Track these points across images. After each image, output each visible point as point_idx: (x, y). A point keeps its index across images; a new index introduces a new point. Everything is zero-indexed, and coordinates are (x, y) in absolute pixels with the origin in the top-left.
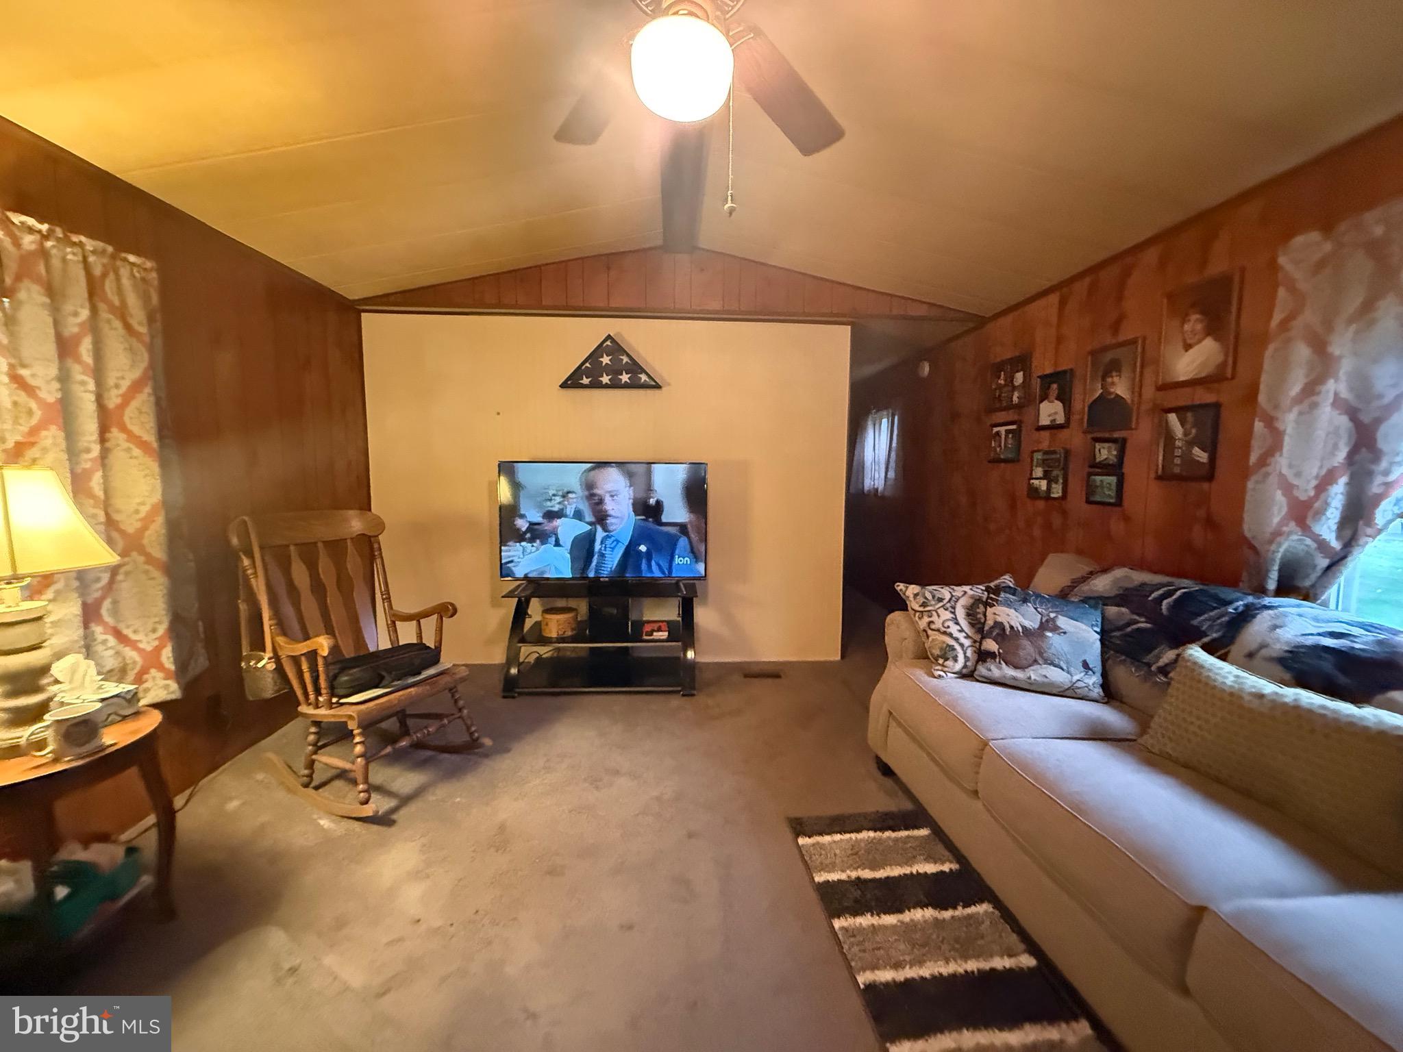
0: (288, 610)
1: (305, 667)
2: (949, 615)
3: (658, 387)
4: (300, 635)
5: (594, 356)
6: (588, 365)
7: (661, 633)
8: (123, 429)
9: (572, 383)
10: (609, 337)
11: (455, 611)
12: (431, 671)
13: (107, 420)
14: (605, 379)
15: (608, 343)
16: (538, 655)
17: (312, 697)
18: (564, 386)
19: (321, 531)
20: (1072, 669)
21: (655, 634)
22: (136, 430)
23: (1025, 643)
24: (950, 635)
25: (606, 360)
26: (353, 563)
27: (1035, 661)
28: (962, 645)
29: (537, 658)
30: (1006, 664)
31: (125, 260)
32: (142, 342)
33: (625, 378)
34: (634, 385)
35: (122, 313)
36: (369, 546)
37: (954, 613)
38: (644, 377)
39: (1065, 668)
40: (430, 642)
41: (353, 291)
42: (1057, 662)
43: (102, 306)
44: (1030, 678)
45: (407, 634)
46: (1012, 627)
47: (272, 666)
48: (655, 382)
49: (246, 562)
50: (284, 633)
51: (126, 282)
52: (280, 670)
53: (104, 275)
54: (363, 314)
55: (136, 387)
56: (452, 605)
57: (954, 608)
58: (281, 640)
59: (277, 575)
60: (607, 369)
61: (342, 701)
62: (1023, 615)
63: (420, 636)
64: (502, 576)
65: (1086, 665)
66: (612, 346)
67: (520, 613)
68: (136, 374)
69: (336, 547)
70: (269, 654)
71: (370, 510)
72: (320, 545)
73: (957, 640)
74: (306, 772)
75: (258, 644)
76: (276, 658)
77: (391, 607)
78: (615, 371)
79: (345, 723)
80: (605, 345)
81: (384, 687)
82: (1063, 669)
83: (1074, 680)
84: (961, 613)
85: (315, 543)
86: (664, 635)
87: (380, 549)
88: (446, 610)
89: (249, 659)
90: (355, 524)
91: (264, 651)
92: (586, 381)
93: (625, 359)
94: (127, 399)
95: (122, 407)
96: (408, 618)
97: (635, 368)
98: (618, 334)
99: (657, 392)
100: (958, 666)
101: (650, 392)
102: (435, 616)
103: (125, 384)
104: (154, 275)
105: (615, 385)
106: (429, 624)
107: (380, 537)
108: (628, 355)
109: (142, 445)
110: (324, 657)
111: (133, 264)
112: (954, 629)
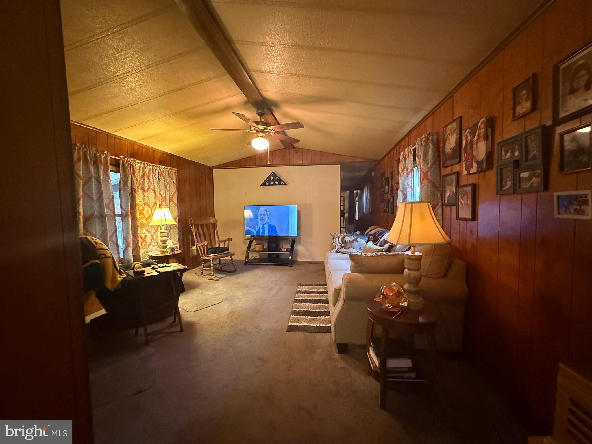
0: (199, 238)
1: (202, 248)
2: (338, 239)
3: (285, 184)
4: (200, 243)
5: (269, 177)
6: (267, 180)
7: (284, 250)
8: (172, 201)
9: (264, 184)
10: (273, 172)
11: (232, 240)
12: (226, 252)
13: (170, 199)
14: (272, 183)
15: (273, 174)
16: (255, 257)
17: (203, 255)
18: (262, 185)
19: (205, 222)
20: (357, 249)
21: (282, 250)
22: (174, 201)
23: (349, 244)
24: (336, 243)
25: (272, 178)
26: (211, 229)
27: (350, 248)
28: (338, 245)
29: (254, 258)
30: (344, 248)
31: (173, 169)
32: (175, 184)
33: (277, 183)
34: (280, 184)
35: (172, 179)
36: (214, 225)
37: (339, 239)
38: (282, 182)
39: (355, 248)
40: (227, 246)
41: (212, 165)
42: (354, 248)
43: (170, 179)
44: (348, 251)
45: (222, 245)
46: (347, 241)
47: (196, 249)
48: (285, 183)
49: (191, 227)
50: (198, 242)
51: (173, 173)
52: (197, 249)
53: (170, 173)
54: (214, 170)
55: (175, 193)
56: (231, 238)
57: (339, 238)
58: (197, 243)
59: (197, 231)
60: (272, 181)
61: (209, 256)
62: (350, 238)
63: (224, 245)
64: (245, 235)
65: (360, 248)
66: (274, 174)
67: (250, 245)
68: (174, 191)
69: (207, 225)
70: (195, 246)
71: (214, 217)
72: (205, 225)
73: (337, 244)
74: (202, 272)
75: (193, 245)
76: (197, 247)
77: (219, 239)
78: (274, 181)
79: (210, 259)
80: (272, 174)
81: (217, 254)
82: (355, 249)
83: (357, 251)
84: (340, 238)
85: (204, 224)
86: (285, 250)
87: (216, 226)
88: (230, 240)
89: (191, 248)
90: (212, 221)
91: (194, 246)
92: (267, 184)
93: (277, 178)
94: (173, 195)
95: (172, 197)
96: (222, 242)
97: (279, 180)
98: (275, 171)
99: (286, 186)
100: (336, 250)
101: (284, 186)
102: (228, 241)
103: (173, 193)
104: (177, 171)
105: (275, 184)
106: (226, 243)
107: (217, 223)
108: (278, 177)
109: (175, 204)
110: (206, 246)
111: (174, 170)
112: (337, 242)
